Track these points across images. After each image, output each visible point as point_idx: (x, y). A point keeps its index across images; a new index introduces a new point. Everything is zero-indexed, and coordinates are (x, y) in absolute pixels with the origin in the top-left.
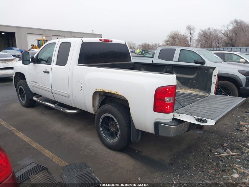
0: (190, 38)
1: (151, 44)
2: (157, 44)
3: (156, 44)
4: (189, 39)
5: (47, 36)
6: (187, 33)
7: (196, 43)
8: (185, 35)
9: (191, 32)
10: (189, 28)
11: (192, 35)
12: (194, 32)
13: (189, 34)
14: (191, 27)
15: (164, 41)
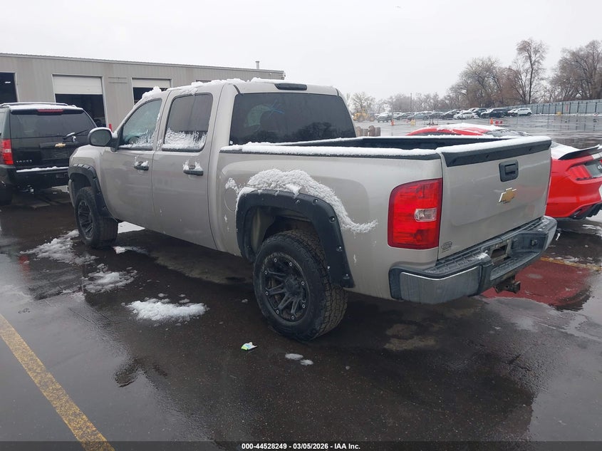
0: (529, 77)
1: (415, 97)
2: (432, 96)
3: (428, 97)
4: (525, 78)
5: (116, 81)
6: (520, 62)
7: (549, 87)
8: (514, 68)
9: (533, 59)
10: (525, 48)
11: (535, 67)
12: (542, 57)
13: (528, 65)
14: (533, 45)
15: (452, 89)
